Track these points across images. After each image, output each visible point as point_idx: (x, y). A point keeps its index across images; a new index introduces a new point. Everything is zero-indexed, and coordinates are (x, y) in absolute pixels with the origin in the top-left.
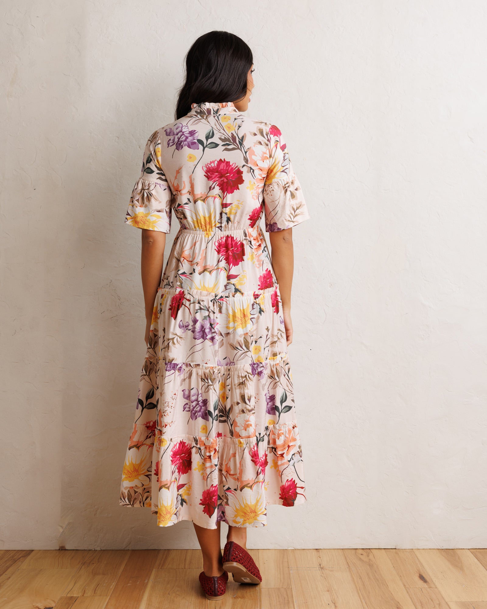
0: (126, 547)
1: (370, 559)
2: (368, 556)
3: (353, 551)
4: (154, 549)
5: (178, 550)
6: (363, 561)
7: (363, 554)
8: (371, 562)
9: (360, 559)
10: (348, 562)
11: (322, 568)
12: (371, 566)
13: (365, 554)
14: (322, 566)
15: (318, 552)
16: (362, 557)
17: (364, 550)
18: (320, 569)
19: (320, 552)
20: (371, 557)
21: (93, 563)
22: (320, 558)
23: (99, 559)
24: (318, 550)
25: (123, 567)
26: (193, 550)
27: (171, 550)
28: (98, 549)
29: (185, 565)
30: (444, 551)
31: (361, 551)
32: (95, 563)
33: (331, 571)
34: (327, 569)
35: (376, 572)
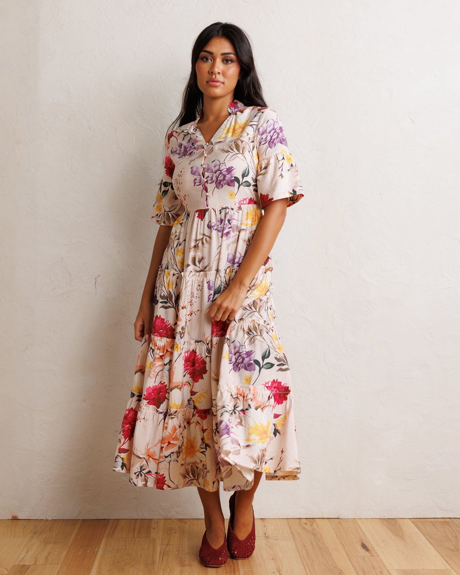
0: (77, 517)
1: (313, 529)
2: (312, 525)
3: (298, 521)
4: (103, 518)
5: (127, 520)
6: (307, 530)
7: (307, 523)
8: (315, 531)
9: (304, 529)
10: (293, 532)
11: (267, 537)
12: (315, 535)
13: (309, 523)
14: (267, 535)
15: (263, 521)
16: (305, 526)
17: (308, 519)
18: (265, 538)
19: (265, 521)
20: (315, 526)
21: (45, 533)
22: (265, 527)
23: (50, 528)
24: (263, 520)
25: (74, 537)
26: (142, 519)
27: (121, 519)
28: (50, 518)
29: (134, 534)
30: (386, 520)
31: (304, 521)
32: (47, 532)
33: (276, 540)
34: (272, 538)
35: (319, 540)
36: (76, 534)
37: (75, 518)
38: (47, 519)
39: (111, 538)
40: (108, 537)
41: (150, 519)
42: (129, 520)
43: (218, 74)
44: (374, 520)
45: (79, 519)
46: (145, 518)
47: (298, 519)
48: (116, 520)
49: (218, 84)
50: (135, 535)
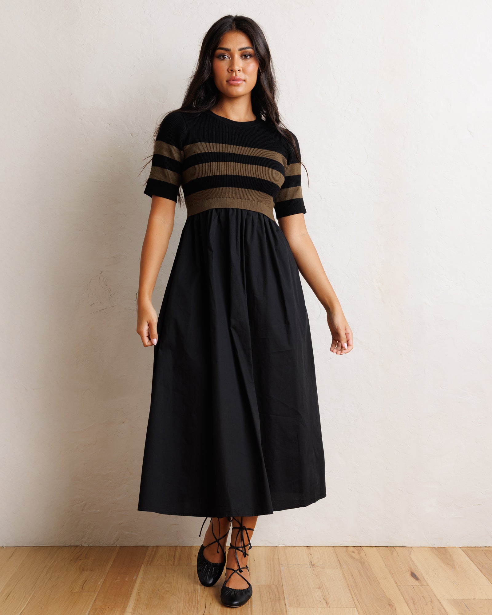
0: (114, 543)
1: (361, 557)
2: (359, 554)
3: (345, 549)
4: (142, 545)
5: (167, 547)
6: (354, 558)
7: (354, 551)
8: (362, 559)
9: (352, 557)
10: (340, 560)
11: (313, 565)
12: (362, 563)
13: (356, 551)
14: (313, 563)
15: (309, 549)
16: (353, 554)
17: (355, 547)
18: (311, 566)
19: (311, 549)
20: (362, 554)
21: (81, 560)
22: (311, 555)
23: (86, 555)
24: (309, 547)
25: (111, 564)
26: (182, 546)
27: (160, 546)
28: (86, 545)
29: (174, 561)
30: (436, 549)
31: (352, 549)
32: (83, 559)
33: (322, 568)
34: (318, 567)
35: (367, 569)
36: (114, 561)
38: (83, 545)
39: (150, 565)
40: (147, 565)
41: (191, 546)
42: (169, 547)
43: (239, 71)
44: (423, 548)
45: (117, 546)
46: (185, 545)
47: (345, 547)
48: (155, 547)
49: (239, 82)
50: (176, 563)
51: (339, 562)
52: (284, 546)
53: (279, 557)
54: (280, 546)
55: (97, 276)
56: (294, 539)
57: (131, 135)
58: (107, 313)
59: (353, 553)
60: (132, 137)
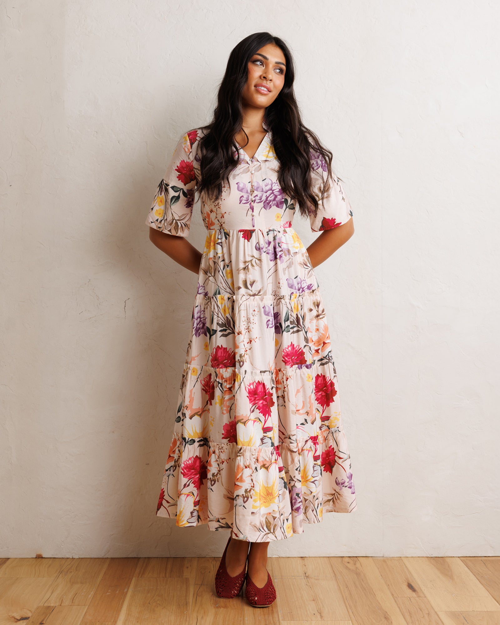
1: (357, 568)
2: (355, 564)
3: (340, 559)
4: (134, 557)
5: (159, 558)
6: (350, 569)
7: (349, 562)
8: (358, 570)
9: (347, 568)
10: (334, 571)
11: (307, 577)
12: (358, 574)
13: (351, 562)
14: (307, 575)
15: (304, 560)
17: (351, 558)
18: (305, 577)
19: (306, 560)
20: (358, 565)
21: (71, 572)
22: (305, 566)
23: (77, 567)
24: (303, 558)
25: (102, 576)
26: (174, 557)
27: (152, 558)
28: (77, 557)
29: (166, 573)
30: (433, 559)
31: (347, 560)
32: (73, 572)
33: (317, 580)
34: (312, 578)
35: (363, 580)
36: (105, 573)
37: (104, 556)
38: (74, 557)
39: (141, 577)
40: (138, 577)
41: (183, 558)
42: (161, 558)
43: (270, 81)
44: (420, 558)
45: (108, 558)
46: (177, 557)
48: (147, 558)
50: (167, 575)
51: (334, 573)
52: (278, 556)
53: (272, 568)
54: (273, 556)
55: (85, 284)
56: (287, 549)
57: (118, 142)
58: (96, 322)
59: (349, 564)
60: (119, 144)
